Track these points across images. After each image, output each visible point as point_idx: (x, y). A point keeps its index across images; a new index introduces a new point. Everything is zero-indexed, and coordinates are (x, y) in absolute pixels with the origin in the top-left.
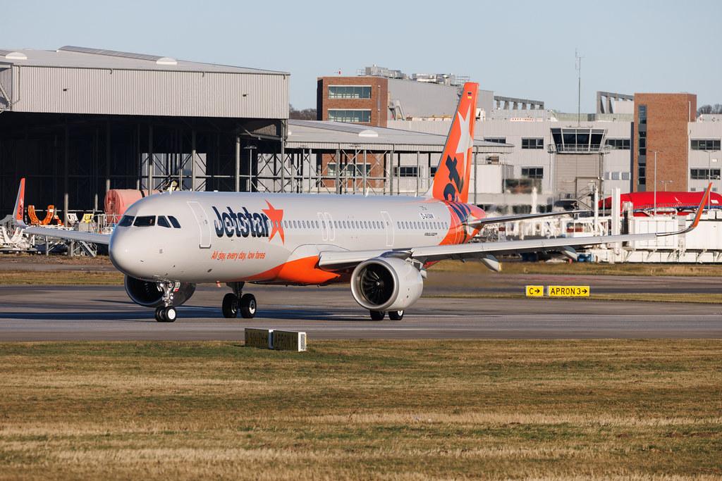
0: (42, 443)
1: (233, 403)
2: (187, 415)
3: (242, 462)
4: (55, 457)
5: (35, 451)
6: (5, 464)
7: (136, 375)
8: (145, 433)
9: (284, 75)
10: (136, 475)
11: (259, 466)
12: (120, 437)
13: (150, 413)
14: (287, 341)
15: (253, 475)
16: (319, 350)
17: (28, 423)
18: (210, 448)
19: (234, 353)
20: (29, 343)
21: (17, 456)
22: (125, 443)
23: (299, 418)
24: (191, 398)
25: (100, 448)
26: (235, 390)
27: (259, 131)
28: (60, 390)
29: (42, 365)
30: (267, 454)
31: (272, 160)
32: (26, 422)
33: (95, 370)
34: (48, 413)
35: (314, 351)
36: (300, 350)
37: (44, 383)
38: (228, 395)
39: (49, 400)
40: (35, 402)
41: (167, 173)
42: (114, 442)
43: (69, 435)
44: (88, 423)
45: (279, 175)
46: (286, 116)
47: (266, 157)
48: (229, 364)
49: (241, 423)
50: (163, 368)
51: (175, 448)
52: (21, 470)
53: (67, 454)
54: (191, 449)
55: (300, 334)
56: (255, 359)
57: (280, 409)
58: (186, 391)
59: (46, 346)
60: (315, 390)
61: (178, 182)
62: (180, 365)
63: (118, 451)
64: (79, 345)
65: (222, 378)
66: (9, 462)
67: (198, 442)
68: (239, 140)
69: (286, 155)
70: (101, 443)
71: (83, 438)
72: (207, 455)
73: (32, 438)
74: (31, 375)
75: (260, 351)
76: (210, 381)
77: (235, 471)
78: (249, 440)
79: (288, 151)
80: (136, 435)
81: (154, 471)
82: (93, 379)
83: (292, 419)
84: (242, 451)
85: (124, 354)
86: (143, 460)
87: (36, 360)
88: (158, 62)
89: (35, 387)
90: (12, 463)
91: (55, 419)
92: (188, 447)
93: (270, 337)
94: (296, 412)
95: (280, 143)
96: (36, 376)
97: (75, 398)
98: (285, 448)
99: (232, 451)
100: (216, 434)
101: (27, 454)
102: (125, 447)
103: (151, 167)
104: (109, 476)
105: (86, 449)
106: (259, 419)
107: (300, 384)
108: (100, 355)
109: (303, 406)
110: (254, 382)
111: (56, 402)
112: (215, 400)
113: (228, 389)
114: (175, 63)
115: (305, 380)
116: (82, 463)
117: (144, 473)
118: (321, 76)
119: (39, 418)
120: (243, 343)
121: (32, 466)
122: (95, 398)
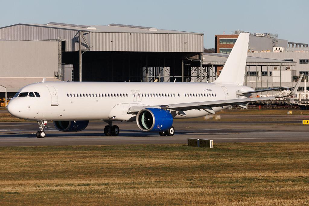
0: (107, 186)
1: (184, 170)
2: (165, 174)
3: (189, 193)
4: (112, 192)
5: (104, 189)
6: (92, 195)
7: (144, 158)
8: (149, 182)
9: (202, 34)
10: (146, 199)
11: (197, 195)
12: (139, 184)
13: (150, 174)
14: (204, 144)
15: (194, 199)
16: (219, 147)
17: (101, 178)
18: (176, 187)
19: (183, 149)
20: (99, 146)
21: (97, 192)
22: (141, 186)
23: (211, 175)
24: (166, 168)
25: (131, 188)
26: (184, 164)
27: (192, 58)
28: (113, 165)
29: (105, 154)
30: (199, 190)
31: (197, 69)
32: (99, 178)
33: (127, 156)
34: (109, 174)
35: (216, 148)
36: (210, 147)
37: (106, 162)
38: (182, 166)
39: (109, 169)
40: (103, 170)
41: (154, 76)
42: (136, 186)
43: (118, 183)
44: (125, 178)
45: (200, 76)
46: (202, 51)
47: (194, 68)
48: (181, 153)
49: (188, 177)
50: (155, 155)
51: (161, 188)
52: (99, 197)
53: (118, 191)
54: (168, 189)
55: (210, 141)
56: (192, 151)
57: (203, 171)
58: (165, 164)
59: (106, 147)
60: (217, 163)
61: (158, 79)
62: (161, 154)
63: (138, 189)
64: (120, 146)
65: (179, 159)
66: (94, 194)
67: (171, 185)
68: (183, 61)
69: (202, 67)
70: (131, 186)
71: (123, 184)
72: (175, 190)
73: (103, 184)
74: (101, 159)
75: (194, 148)
76: (174, 160)
77: (187, 197)
78: (191, 184)
79: (203, 66)
80: (145, 183)
81: (153, 197)
82: (126, 160)
83: (208, 176)
84: (189, 189)
85: (138, 150)
86: (148, 193)
87: (102, 153)
88: (149, 30)
89: (102, 164)
90: (95, 195)
91: (111, 177)
92: (167, 187)
93: (198, 141)
94: (210, 173)
95: (200, 63)
96: (103, 159)
97: (118, 167)
98: (207, 188)
99: (185, 189)
100: (178, 182)
101: (101, 191)
102: (141, 188)
103: (147, 74)
104: (135, 200)
105: (125, 188)
106: (195, 176)
107: (211, 161)
108: (128, 150)
109: (213, 170)
110: (192, 161)
111: (111, 170)
112: (176, 168)
113: (181, 164)
114: (157, 30)
115: (213, 159)
116: (124, 194)
117: (149, 198)
118: (216, 35)
119: (105, 176)
120: (187, 144)
121: (103, 196)
122: (127, 168)
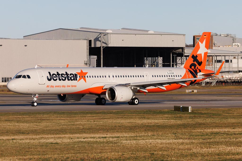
0: (118, 139)
1: (171, 127)
2: (158, 130)
3: (174, 143)
4: (122, 142)
5: (116, 141)
6: (108, 144)
7: (144, 119)
8: (147, 135)
9: (184, 35)
10: (144, 147)
11: (179, 144)
12: (140, 137)
13: (148, 130)
14: (185, 109)
15: (177, 147)
16: (195, 111)
17: (114, 133)
18: (165, 139)
19: (171, 113)
20: (114, 111)
21: (111, 142)
22: (141, 138)
23: (190, 131)
24: (159, 125)
25: (134, 140)
26: (172, 123)
27: (177, 51)
28: (123, 124)
29: (118, 117)
30: (181, 141)
31: (181, 59)
32: (113, 133)
33: (132, 118)
34: (120, 130)
35: (194, 112)
36: (189, 112)
37: (118, 122)
38: (170, 125)
39: (120, 126)
40: (116, 127)
41: (152, 63)
42: (138, 138)
43: (126, 136)
44: (131, 133)
45: (183, 63)
46: (185, 46)
47: (179, 58)
48: (170, 116)
49: (173, 132)
50: (151, 117)
51: (155, 139)
52: (112, 146)
53: (125, 142)
54: (159, 140)
55: (189, 107)
56: (177, 114)
57: (184, 128)
58: (158, 123)
59: (119, 112)
60: (194, 123)
61: (155, 65)
62: (156, 116)
63: (139, 140)
64: (128, 111)
65: (168, 120)
66: (109, 144)
67: (161, 138)
68: (171, 53)
69: (185, 57)
70: (135, 138)
71: (129, 137)
72: (164, 141)
73: (115, 137)
74: (115, 120)
75: (178, 112)
76: (164, 121)
77: (172, 146)
78: (176, 137)
79: (185, 56)
80: (144, 136)
81: (149, 146)
82: (132, 120)
83: (188, 131)
84: (174, 140)
85: (140, 113)
86: (146, 143)
87: (116, 116)
88: (148, 32)
89: (116, 123)
90: (110, 144)
91: (122, 132)
92: (159, 139)
93: (181, 108)
94: (189, 129)
95: (183, 54)
96: (116, 120)
97: (127, 126)
98: (186, 139)
99: (171, 140)
100: (166, 135)
101: (114, 142)
102: (141, 139)
103: (147, 61)
104: (137, 148)
105: (130, 140)
106: (178, 131)
107: (190, 121)
108: (134, 114)
109: (191, 127)
110: (177, 121)
111: (122, 127)
112: (166, 126)
113: (170, 123)
114: (153, 32)
115: (191, 120)
116: (129, 144)
117: (147, 146)
118: (194, 35)
119: (117, 132)
120: (174, 110)
121: (115, 145)
122: (132, 126)
